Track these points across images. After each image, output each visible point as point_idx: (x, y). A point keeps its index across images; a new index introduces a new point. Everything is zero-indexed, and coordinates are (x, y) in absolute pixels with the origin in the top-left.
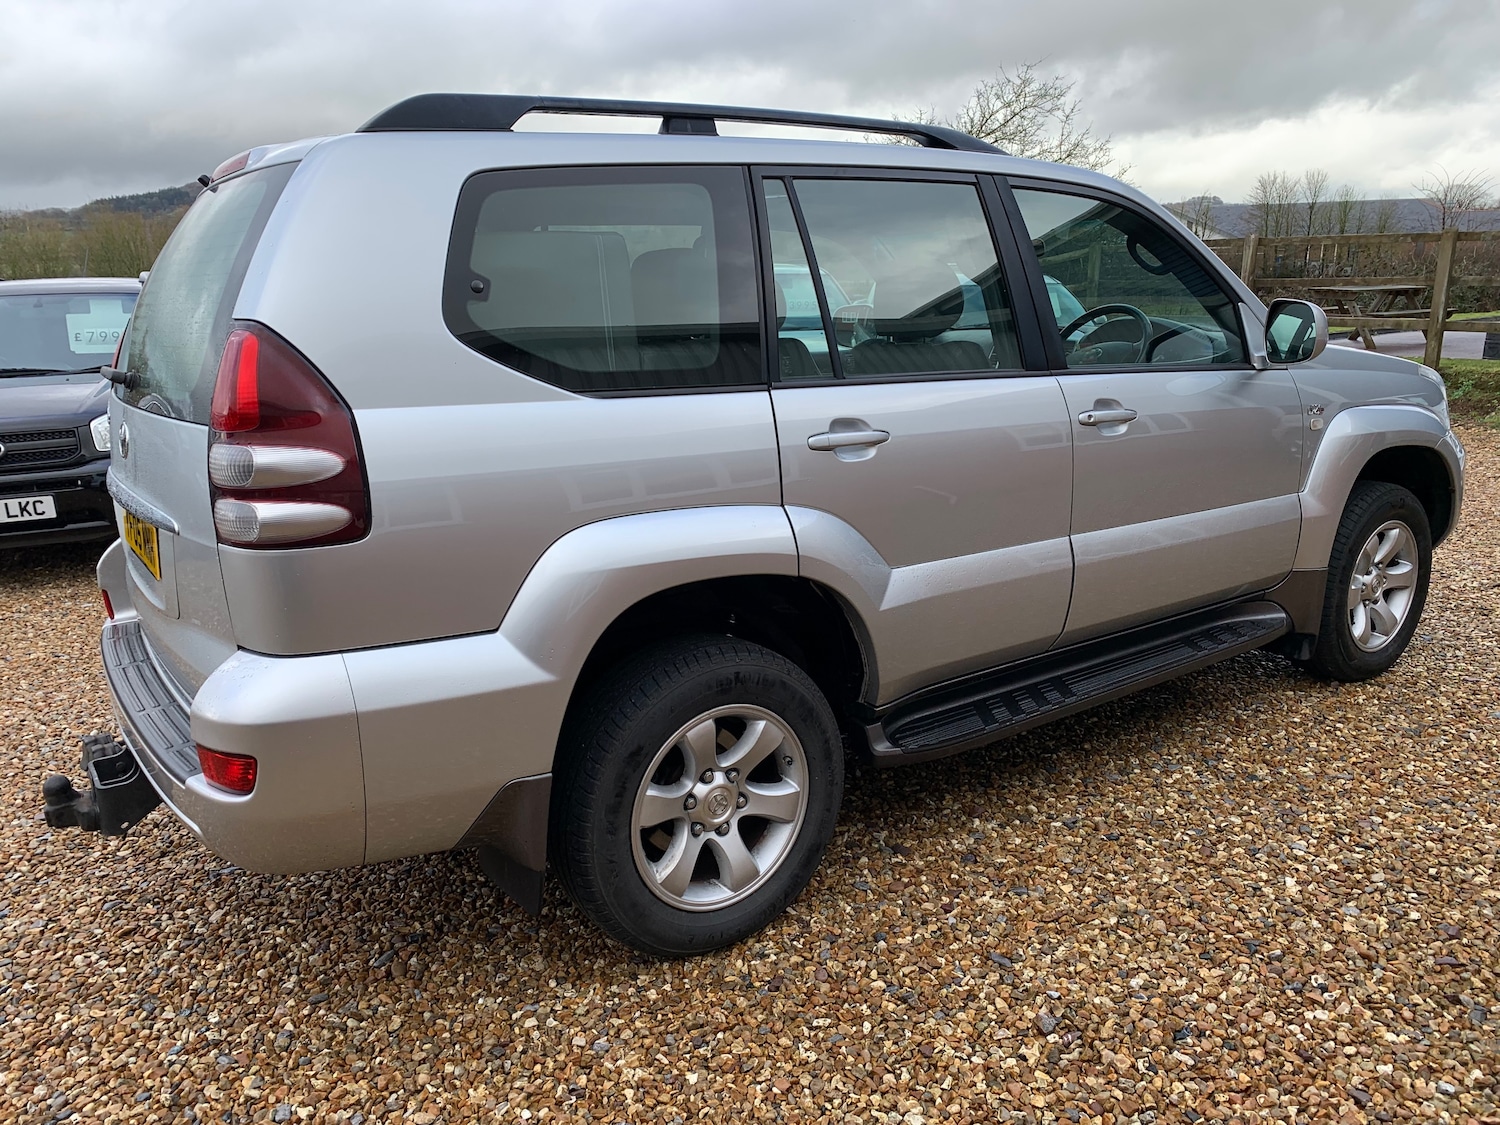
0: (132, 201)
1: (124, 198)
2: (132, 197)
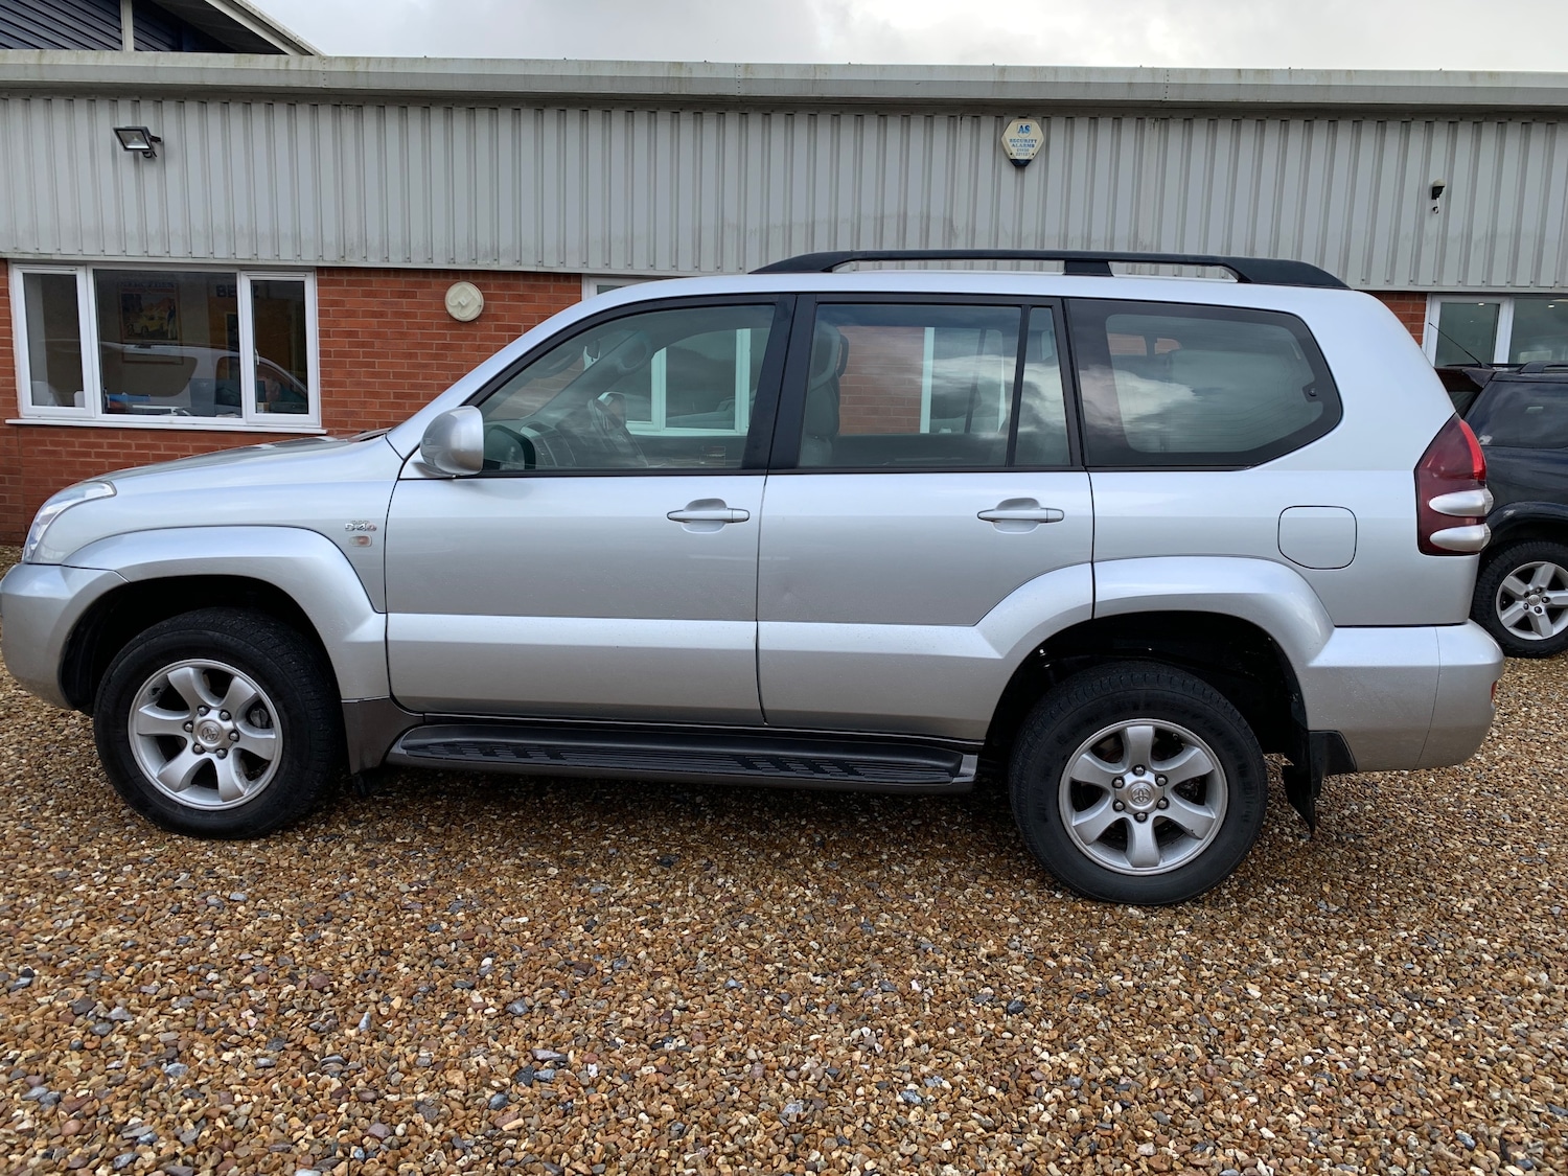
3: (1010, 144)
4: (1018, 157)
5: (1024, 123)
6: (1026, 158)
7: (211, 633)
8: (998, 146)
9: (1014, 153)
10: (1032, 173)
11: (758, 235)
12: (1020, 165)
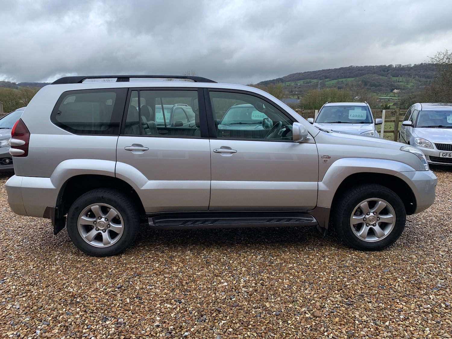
0: (269, 82)
1: (267, 81)
2: (269, 81)
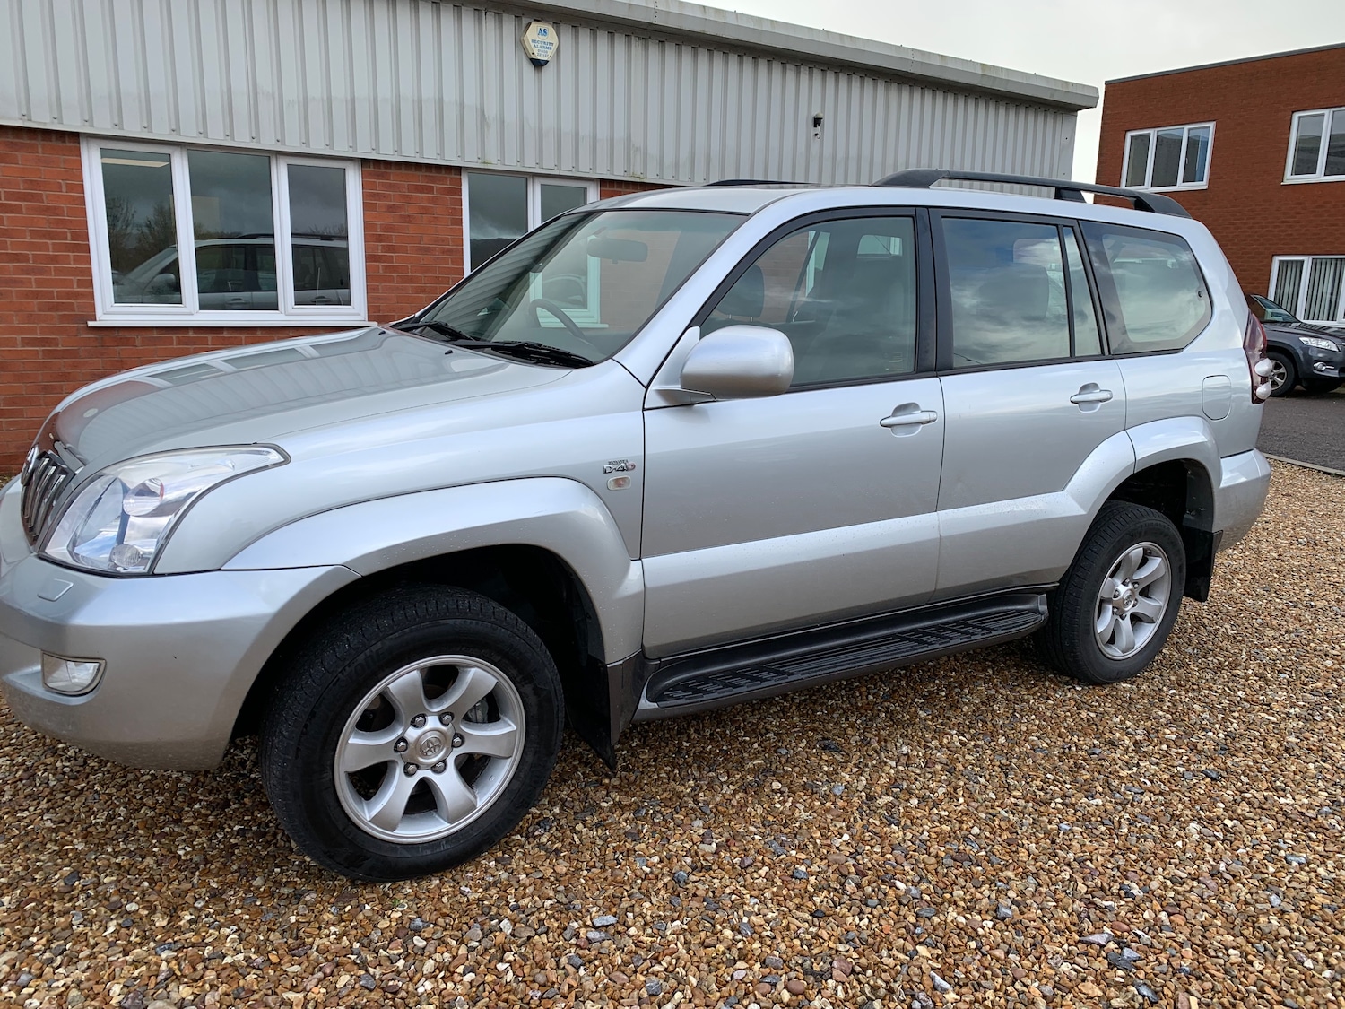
3: (532, 45)
4: (539, 58)
5: (543, 26)
6: (546, 59)
7: (451, 622)
8: (520, 45)
9: (536, 53)
10: (548, 72)
11: (296, 106)
12: (538, 64)
